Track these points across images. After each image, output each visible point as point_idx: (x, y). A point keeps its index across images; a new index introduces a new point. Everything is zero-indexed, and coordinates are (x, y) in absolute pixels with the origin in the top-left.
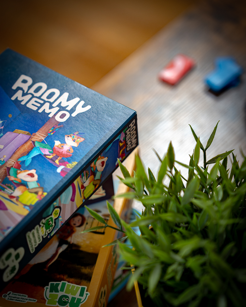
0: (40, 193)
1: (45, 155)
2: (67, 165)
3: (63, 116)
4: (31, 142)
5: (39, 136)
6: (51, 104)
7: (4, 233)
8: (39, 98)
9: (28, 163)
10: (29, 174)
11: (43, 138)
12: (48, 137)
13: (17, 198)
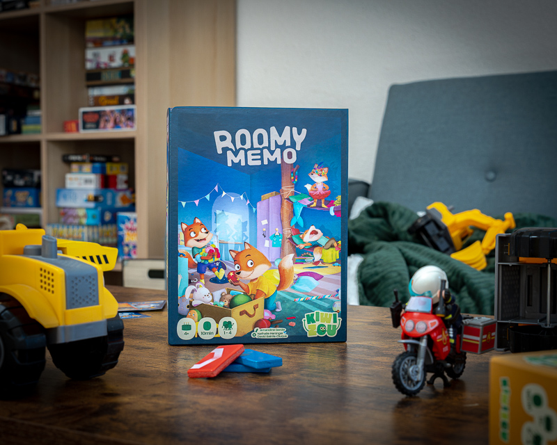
0: (335, 245)
1: (309, 206)
2: (334, 203)
3: (290, 155)
4: (286, 200)
5: (287, 190)
6: (268, 148)
7: (338, 298)
8: (252, 148)
9: (301, 223)
10: (311, 233)
11: (293, 190)
12: (296, 185)
13: (321, 260)
